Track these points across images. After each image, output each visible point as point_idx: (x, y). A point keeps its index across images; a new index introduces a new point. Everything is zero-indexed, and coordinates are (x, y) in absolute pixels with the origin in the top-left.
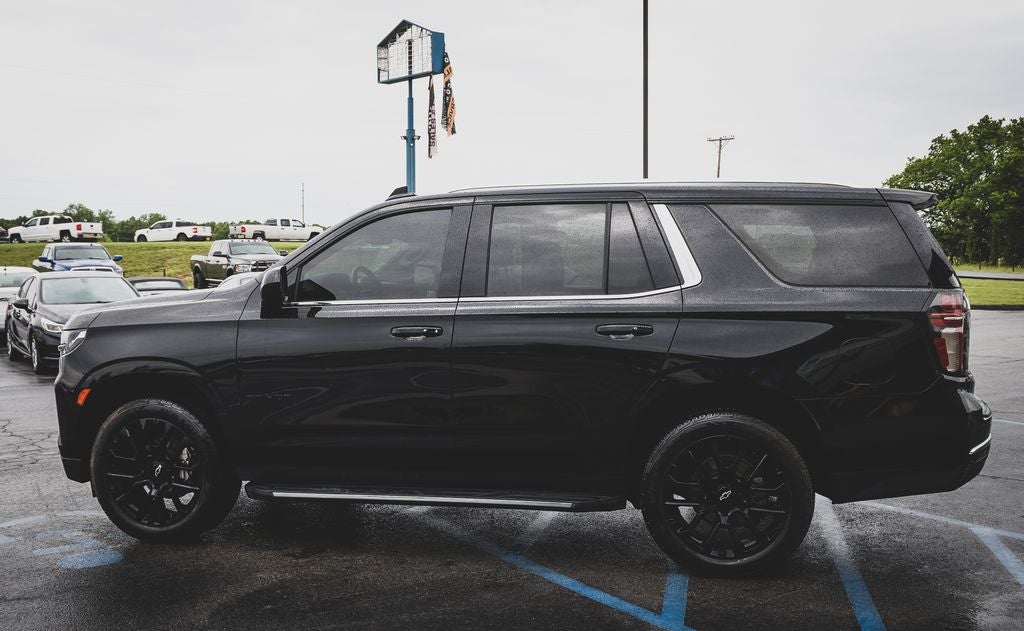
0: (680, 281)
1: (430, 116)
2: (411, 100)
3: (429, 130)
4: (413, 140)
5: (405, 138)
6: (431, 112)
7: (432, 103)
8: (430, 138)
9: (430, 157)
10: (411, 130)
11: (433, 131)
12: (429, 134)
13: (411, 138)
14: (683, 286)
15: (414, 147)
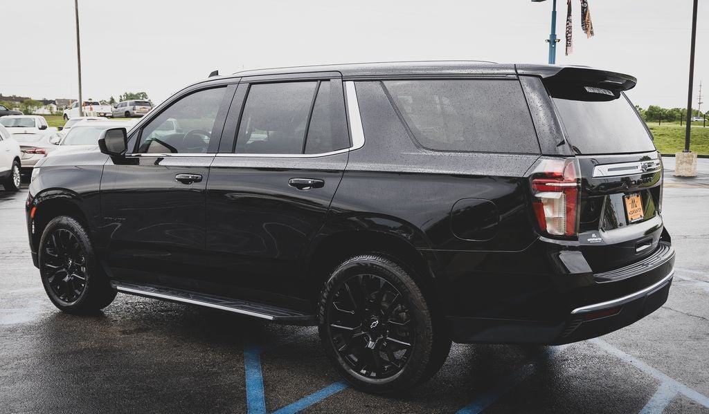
0: (351, 145)
1: (568, 24)
2: (554, 13)
3: (567, 34)
4: (555, 43)
5: (548, 41)
6: (569, 20)
7: (569, 14)
8: (567, 40)
9: (567, 54)
10: (553, 35)
11: (569, 35)
12: (567, 37)
13: (553, 41)
14: (351, 149)
15: (555, 47)
